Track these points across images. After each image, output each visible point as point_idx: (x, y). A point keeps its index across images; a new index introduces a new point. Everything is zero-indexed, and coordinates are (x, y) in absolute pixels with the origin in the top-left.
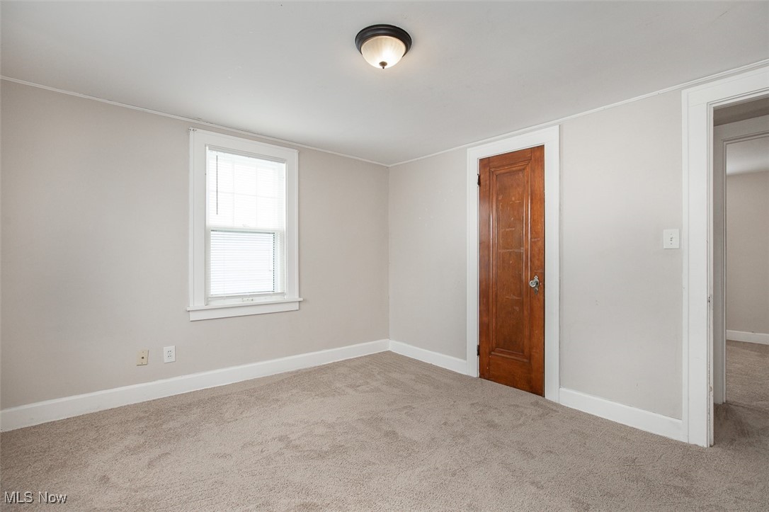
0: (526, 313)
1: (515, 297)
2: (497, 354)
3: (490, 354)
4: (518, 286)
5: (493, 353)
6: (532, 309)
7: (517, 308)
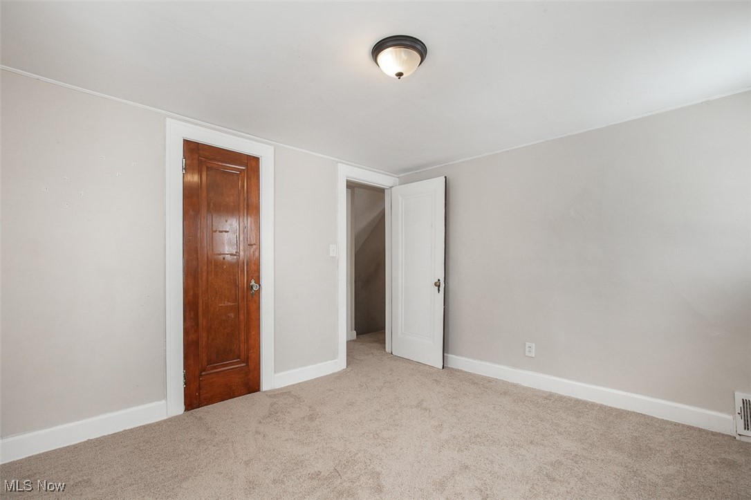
0: (242, 317)
1: (229, 304)
2: (209, 372)
3: (200, 375)
4: (233, 292)
5: (203, 373)
6: (248, 313)
7: (232, 315)
